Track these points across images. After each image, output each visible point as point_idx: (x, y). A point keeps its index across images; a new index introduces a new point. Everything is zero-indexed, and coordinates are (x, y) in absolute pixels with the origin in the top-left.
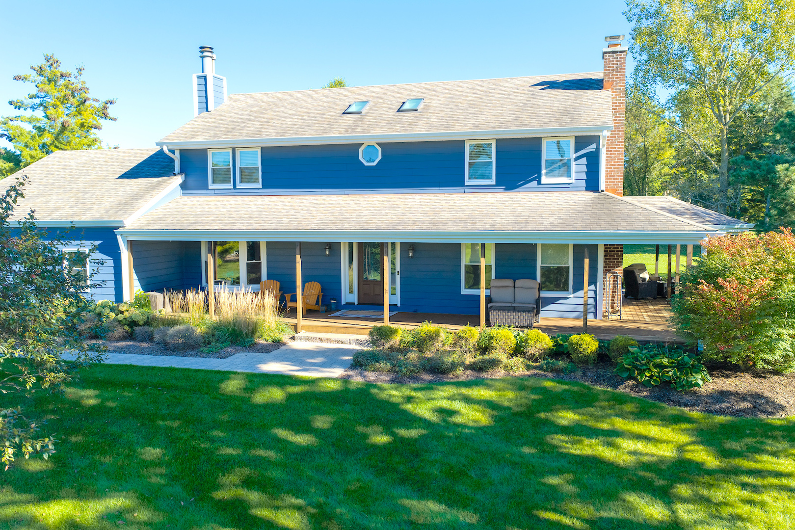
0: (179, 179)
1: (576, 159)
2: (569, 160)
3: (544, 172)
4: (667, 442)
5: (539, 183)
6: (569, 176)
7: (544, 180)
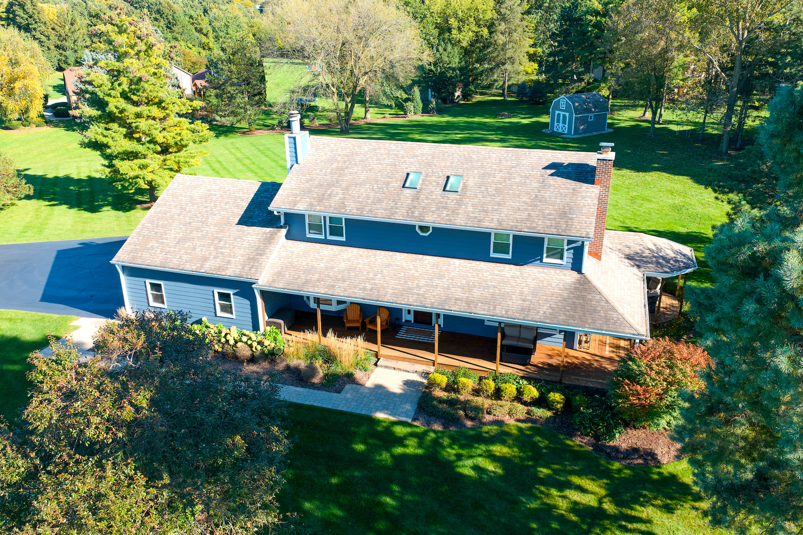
0: (284, 231)
1: (567, 250)
2: (563, 250)
3: (545, 255)
4: (592, 493)
5: (541, 261)
6: (562, 258)
7: (545, 260)
